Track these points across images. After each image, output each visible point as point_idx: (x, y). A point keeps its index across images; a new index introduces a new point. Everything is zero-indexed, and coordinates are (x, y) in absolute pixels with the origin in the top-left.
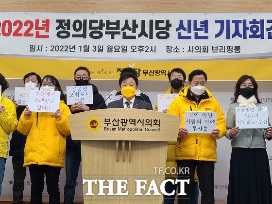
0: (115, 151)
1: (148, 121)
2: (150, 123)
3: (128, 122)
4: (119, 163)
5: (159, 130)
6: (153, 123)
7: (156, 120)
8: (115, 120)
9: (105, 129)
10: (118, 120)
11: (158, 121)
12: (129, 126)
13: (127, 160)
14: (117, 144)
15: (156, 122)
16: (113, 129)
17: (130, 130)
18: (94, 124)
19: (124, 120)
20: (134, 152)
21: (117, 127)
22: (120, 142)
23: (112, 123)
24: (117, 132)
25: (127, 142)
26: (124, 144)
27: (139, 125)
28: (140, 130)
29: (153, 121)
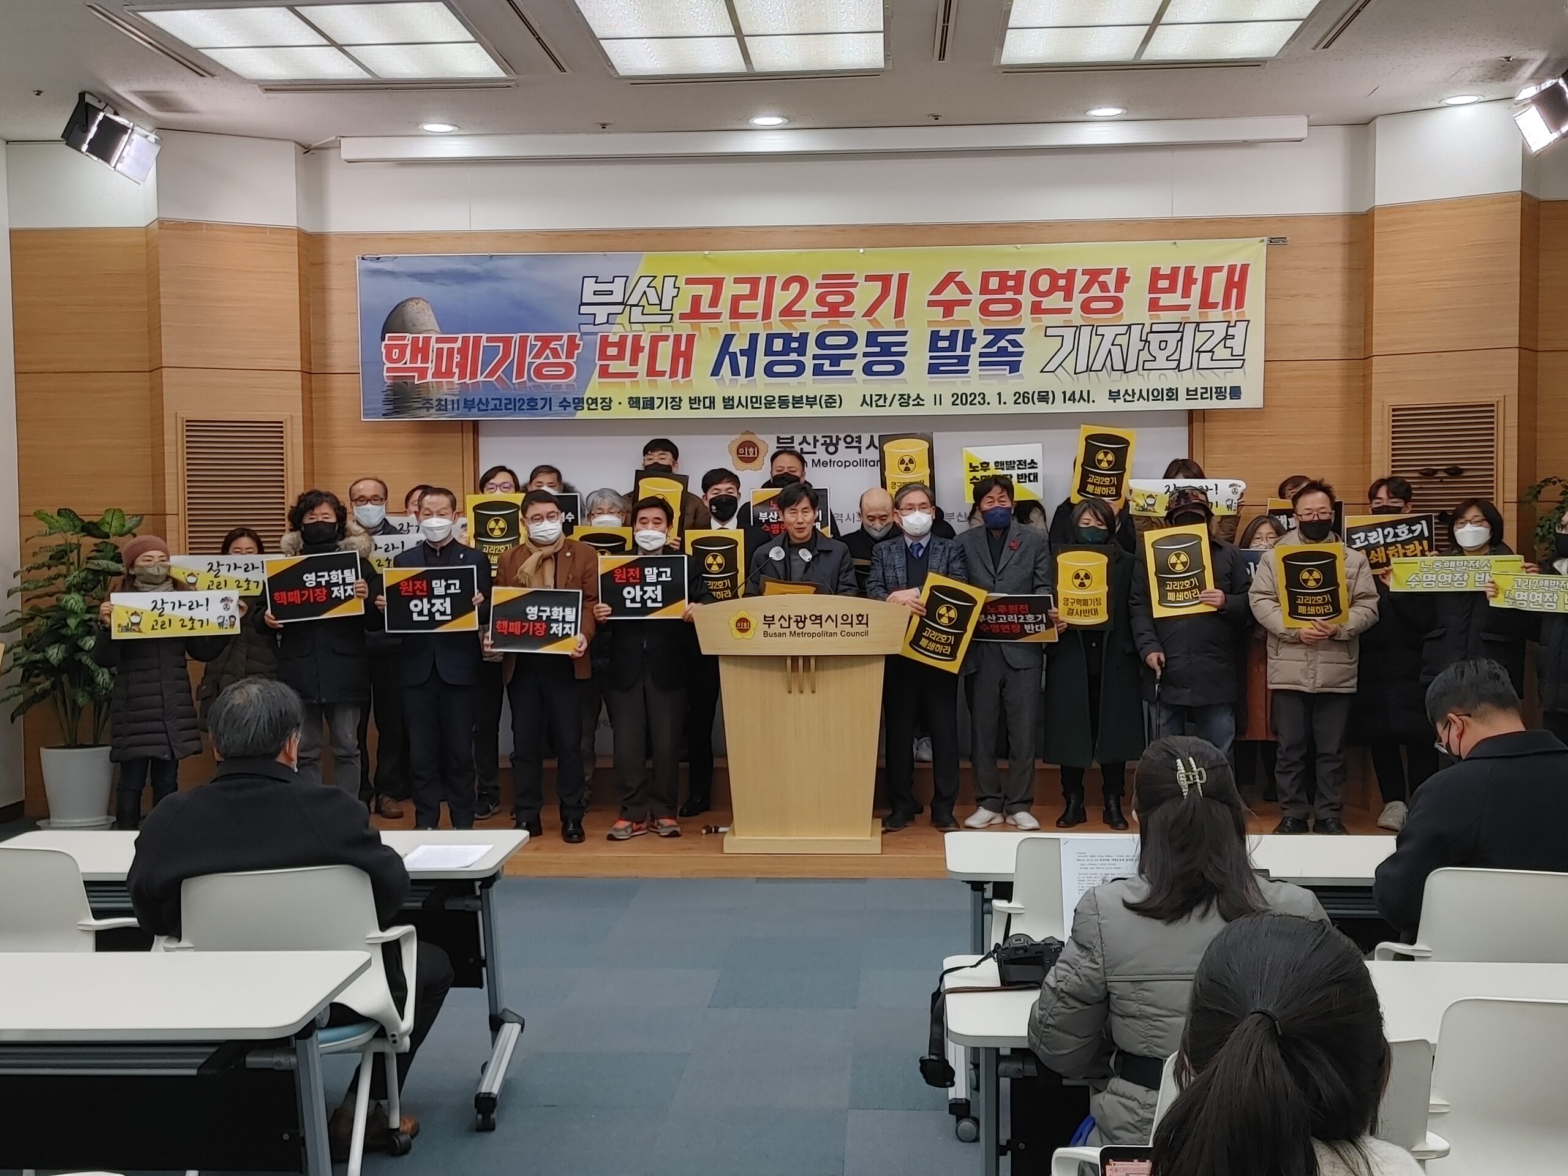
0: (784, 673)
1: (845, 618)
2: (849, 621)
3: (808, 621)
4: (791, 695)
5: (867, 633)
6: (855, 621)
7: (860, 615)
8: (782, 617)
9: (766, 634)
10: (790, 618)
11: (865, 617)
12: (810, 627)
13: (807, 690)
14: (789, 662)
15: (860, 618)
16: (780, 635)
17: (813, 635)
18: (743, 625)
19: (801, 617)
20: (820, 674)
21: (787, 631)
22: (795, 659)
23: (778, 624)
24: (788, 638)
25: (807, 659)
26: (801, 662)
27: (829, 626)
28: (831, 634)
29: (855, 618)
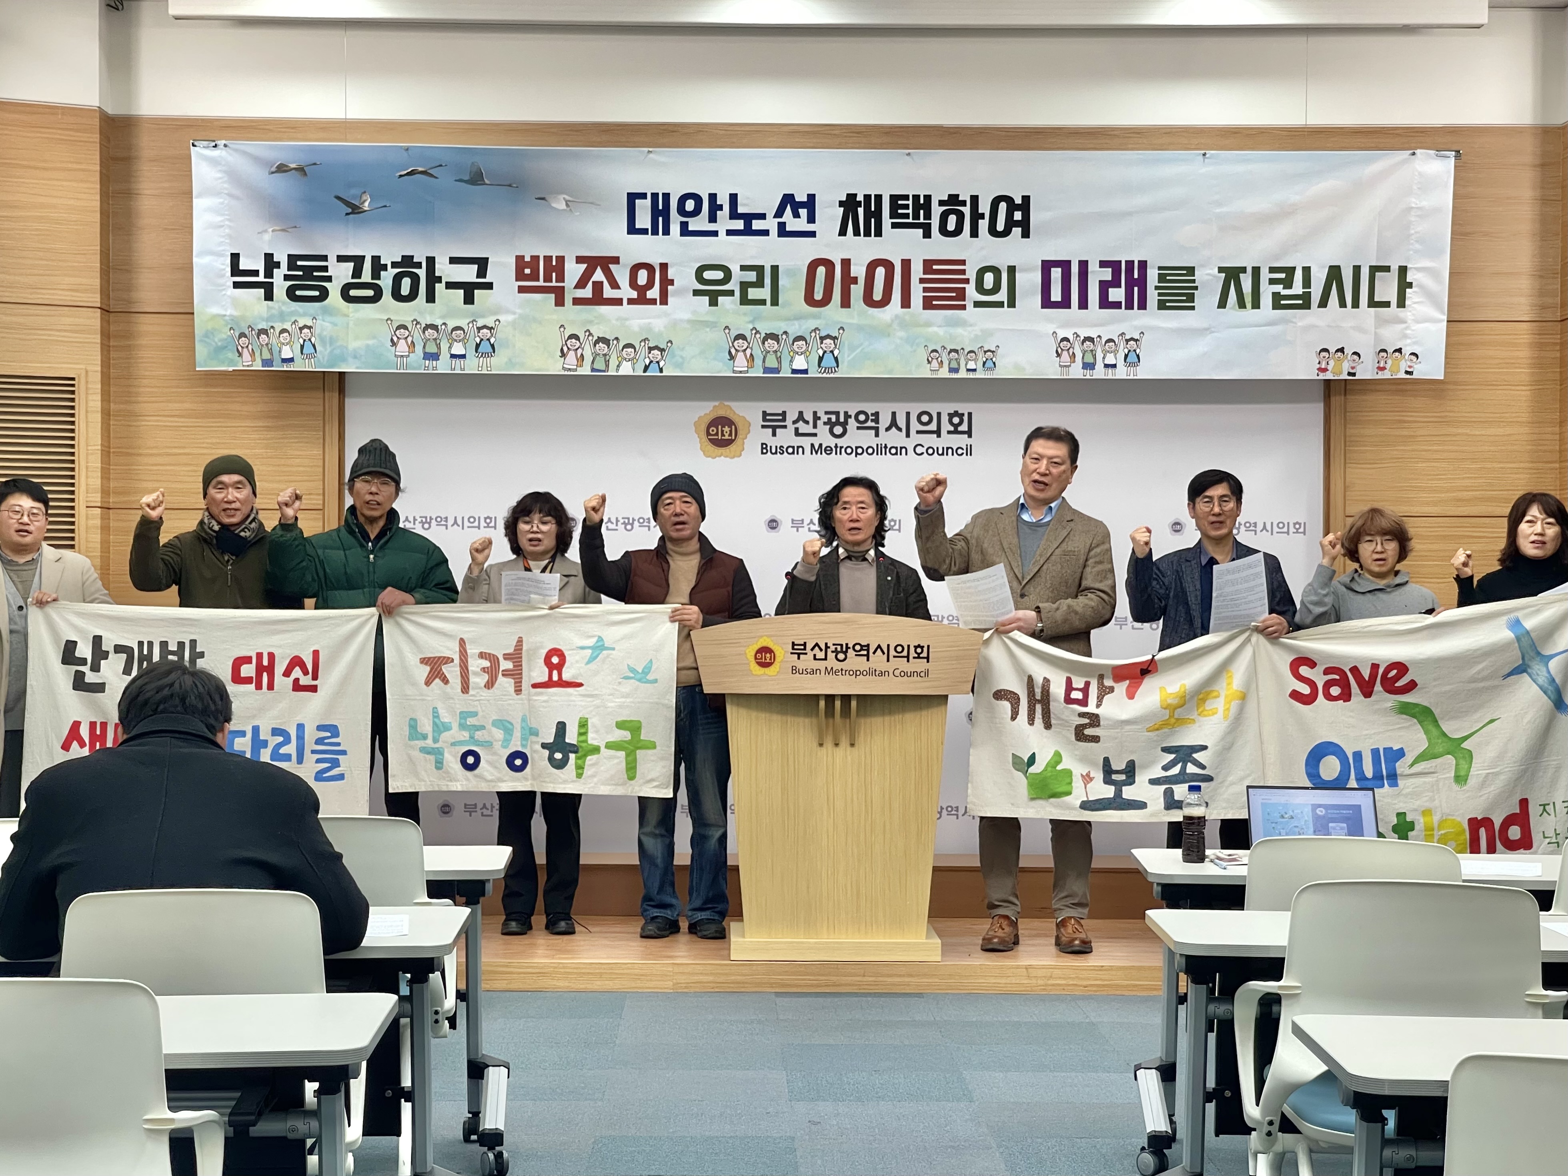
0: (815, 719)
1: (899, 649)
2: (905, 653)
3: (850, 651)
4: (824, 750)
6: (913, 654)
7: (919, 646)
8: (817, 645)
9: (794, 670)
10: (827, 647)
11: (925, 649)
12: (854, 661)
13: (844, 742)
14: (822, 703)
15: (919, 650)
16: (813, 672)
17: (856, 673)
18: (765, 657)
19: (841, 645)
20: (862, 721)
21: (821, 665)
22: (830, 698)
23: (810, 655)
25: (846, 698)
26: (838, 703)
27: (878, 660)
29: (912, 649)
